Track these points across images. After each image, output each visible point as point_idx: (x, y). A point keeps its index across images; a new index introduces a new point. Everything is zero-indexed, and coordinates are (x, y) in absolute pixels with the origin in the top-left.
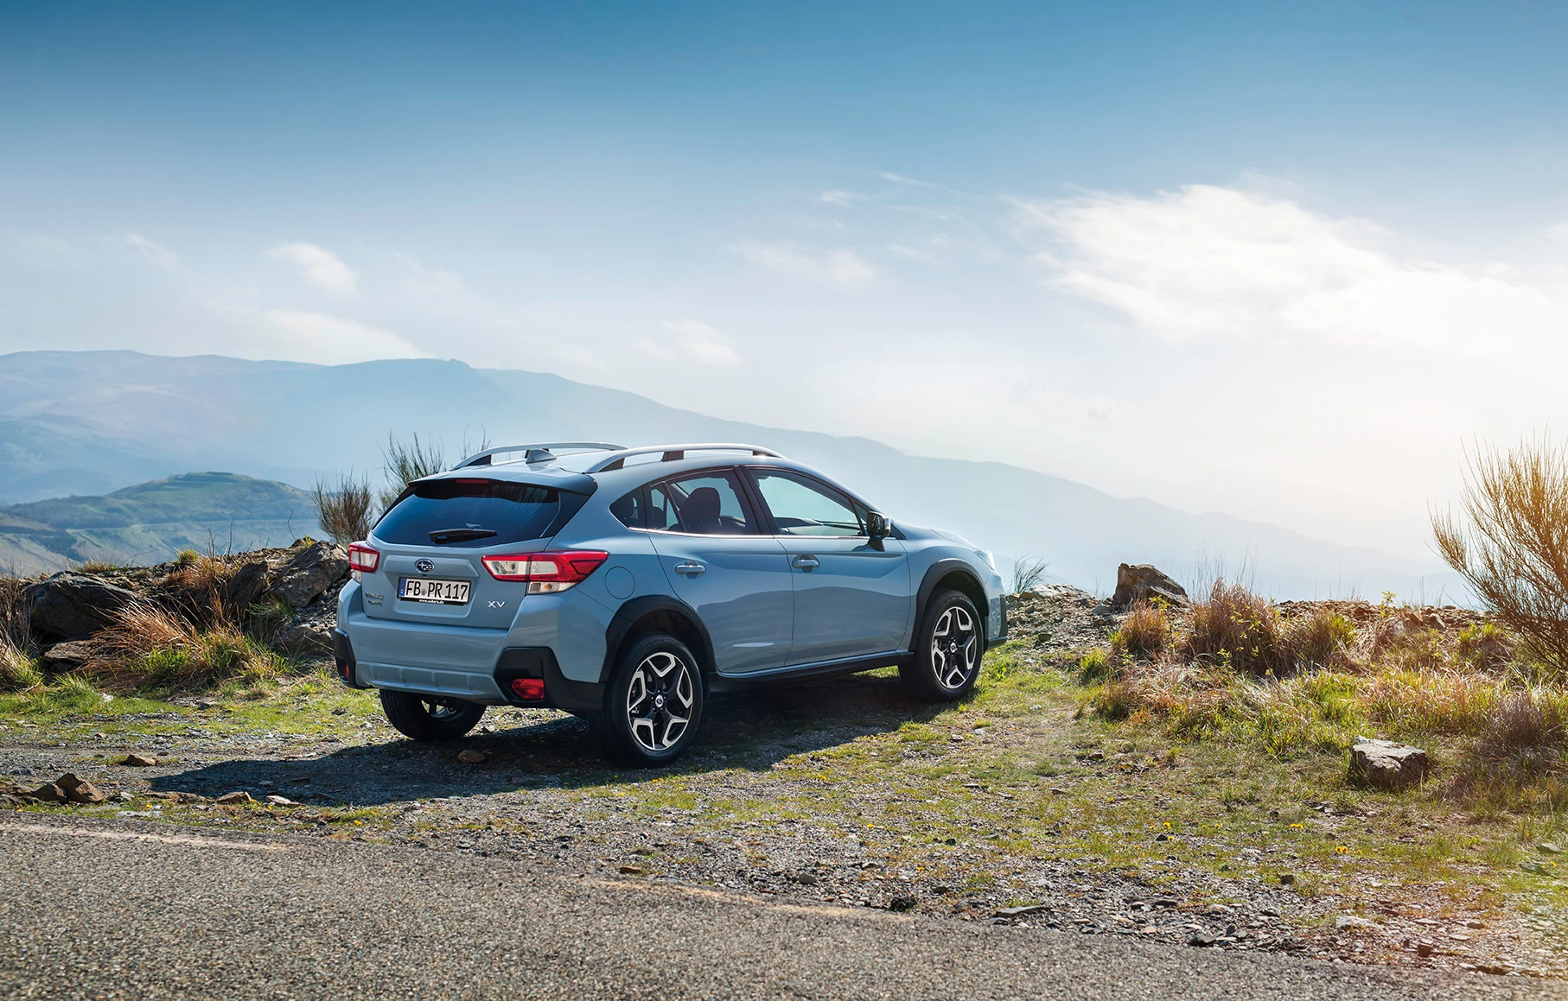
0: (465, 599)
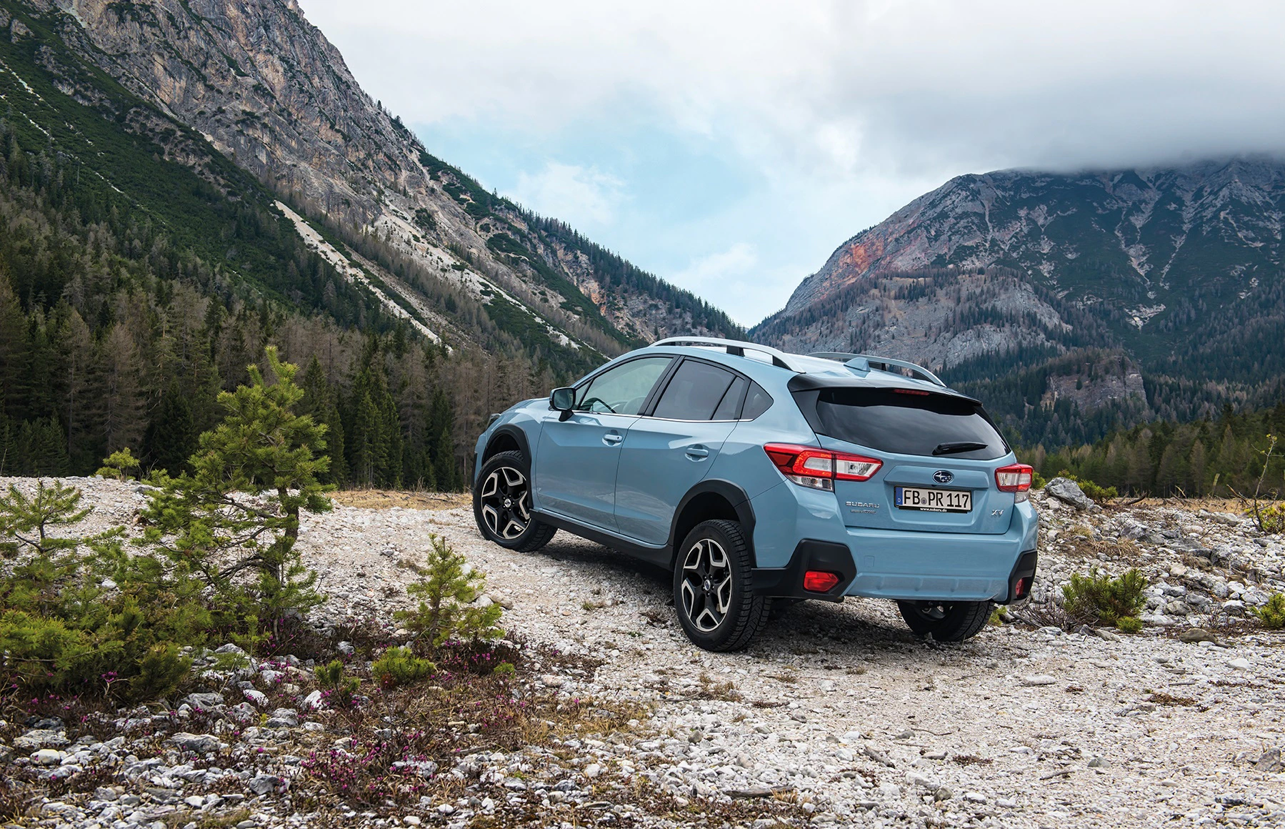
0: (968, 507)
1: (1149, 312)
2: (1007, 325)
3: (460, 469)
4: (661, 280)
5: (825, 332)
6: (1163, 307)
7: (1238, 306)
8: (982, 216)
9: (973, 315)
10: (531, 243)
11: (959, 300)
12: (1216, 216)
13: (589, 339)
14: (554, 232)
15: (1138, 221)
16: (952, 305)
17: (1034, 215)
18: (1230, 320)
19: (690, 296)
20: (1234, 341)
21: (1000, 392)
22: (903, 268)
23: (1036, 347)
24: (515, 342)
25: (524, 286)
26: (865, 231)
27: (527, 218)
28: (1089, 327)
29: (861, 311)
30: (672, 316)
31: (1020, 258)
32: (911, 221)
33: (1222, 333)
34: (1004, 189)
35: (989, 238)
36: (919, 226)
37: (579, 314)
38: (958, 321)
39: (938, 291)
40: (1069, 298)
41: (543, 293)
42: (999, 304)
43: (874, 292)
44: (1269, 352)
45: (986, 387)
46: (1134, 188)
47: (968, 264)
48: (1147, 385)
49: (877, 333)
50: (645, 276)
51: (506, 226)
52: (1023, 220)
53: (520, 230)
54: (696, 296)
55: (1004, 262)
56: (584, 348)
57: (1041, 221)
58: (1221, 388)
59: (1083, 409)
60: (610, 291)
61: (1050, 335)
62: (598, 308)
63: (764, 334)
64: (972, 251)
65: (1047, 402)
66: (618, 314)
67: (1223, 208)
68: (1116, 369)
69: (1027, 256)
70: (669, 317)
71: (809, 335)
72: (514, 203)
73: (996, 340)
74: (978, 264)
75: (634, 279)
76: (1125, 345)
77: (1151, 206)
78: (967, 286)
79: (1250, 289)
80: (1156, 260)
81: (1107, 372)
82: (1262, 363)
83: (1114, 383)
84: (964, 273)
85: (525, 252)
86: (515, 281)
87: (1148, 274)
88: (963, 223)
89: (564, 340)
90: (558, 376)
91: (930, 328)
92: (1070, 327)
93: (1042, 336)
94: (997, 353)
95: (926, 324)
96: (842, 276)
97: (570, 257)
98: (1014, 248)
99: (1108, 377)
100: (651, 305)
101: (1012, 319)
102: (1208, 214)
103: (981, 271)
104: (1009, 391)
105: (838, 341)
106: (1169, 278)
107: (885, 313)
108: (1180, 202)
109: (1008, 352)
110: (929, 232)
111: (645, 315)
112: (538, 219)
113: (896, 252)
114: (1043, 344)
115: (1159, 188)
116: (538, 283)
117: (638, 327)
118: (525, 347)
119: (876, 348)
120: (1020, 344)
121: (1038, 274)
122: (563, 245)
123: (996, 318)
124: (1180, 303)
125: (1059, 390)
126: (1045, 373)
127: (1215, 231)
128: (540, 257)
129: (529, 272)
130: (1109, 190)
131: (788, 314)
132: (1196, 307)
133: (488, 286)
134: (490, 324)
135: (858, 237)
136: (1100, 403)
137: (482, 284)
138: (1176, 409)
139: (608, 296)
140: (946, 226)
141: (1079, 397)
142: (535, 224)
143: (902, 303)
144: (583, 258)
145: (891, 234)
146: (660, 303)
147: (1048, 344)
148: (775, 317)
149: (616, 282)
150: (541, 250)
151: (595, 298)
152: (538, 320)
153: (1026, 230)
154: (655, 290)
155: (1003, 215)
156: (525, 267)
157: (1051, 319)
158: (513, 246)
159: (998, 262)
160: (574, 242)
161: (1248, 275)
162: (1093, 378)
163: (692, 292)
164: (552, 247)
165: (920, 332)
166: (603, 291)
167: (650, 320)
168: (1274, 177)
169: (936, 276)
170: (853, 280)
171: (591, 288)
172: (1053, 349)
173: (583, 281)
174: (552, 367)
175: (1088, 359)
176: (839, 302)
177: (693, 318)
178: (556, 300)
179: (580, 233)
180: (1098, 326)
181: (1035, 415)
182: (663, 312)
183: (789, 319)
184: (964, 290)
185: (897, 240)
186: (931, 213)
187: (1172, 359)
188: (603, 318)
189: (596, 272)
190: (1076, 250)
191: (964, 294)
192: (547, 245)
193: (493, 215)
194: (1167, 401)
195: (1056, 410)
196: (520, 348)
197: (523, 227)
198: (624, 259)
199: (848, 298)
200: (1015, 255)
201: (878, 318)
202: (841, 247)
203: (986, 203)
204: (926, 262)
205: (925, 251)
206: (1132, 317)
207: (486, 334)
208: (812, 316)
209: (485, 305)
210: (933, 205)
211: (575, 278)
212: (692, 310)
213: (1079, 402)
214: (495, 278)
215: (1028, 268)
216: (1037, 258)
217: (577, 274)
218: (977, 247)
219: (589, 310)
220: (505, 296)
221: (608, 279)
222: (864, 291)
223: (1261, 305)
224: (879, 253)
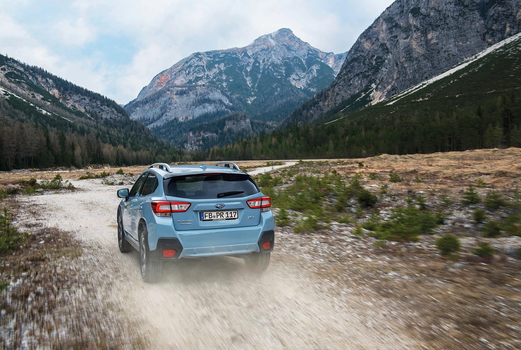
0: (236, 217)
1: (252, 99)
2: (213, 104)
3: (7, 162)
4: (86, 89)
5: (152, 106)
6: (256, 97)
7: (275, 97)
8: (203, 66)
9: (202, 100)
10: (26, 75)
11: (197, 95)
12: (268, 68)
13: (55, 111)
14: (36, 71)
15: (249, 69)
16: (195, 97)
17: (220, 66)
18: (273, 101)
19: (99, 95)
20: (274, 108)
21: (211, 126)
22: (178, 84)
23: (222, 111)
24: (22, 113)
25: (24, 92)
26: (164, 71)
27: (23, 66)
28: (237, 104)
29: (164, 99)
30: (91, 102)
31: (216, 81)
32: (180, 68)
33: (271, 106)
34: (210, 58)
35: (206, 74)
36: (183, 70)
37: (49, 101)
38: (197, 102)
39: (190, 92)
40: (231, 94)
41: (33, 94)
42: (210, 97)
43: (168, 92)
44: (282, 112)
45: (206, 125)
46: (247, 58)
47: (200, 83)
48: (252, 123)
49: (170, 106)
50: (79, 88)
51: (13, 69)
52: (217, 69)
53: (20, 70)
54: (102, 95)
55: (211, 82)
56: (53, 115)
57: (222, 69)
58: (270, 123)
59: (235, 131)
60: (63, 93)
61: (226, 107)
62: (59, 99)
63: (130, 107)
64: (201, 78)
65: (225, 129)
66: (68, 102)
67: (270, 65)
68: (243, 118)
69: (218, 80)
70: (90, 102)
71: (146, 107)
72: (16, 59)
73: (210, 108)
74: (203, 83)
75: (74, 89)
76: (246, 110)
77: (252, 64)
78: (199, 90)
79: (278, 91)
80: (254, 81)
81: (241, 119)
82: (281, 115)
83: (243, 123)
84: (198, 86)
85: (23, 79)
86: (19, 90)
87: (252, 87)
88: (197, 69)
89: (44, 112)
90: (42, 125)
91: (188, 105)
92: (231, 104)
93: (224, 107)
94: (210, 113)
95: (187, 103)
96: (157, 87)
97: (44, 80)
98: (214, 77)
99: (241, 121)
100: (82, 98)
101: (214, 102)
102: (267, 67)
103: (204, 85)
104: (214, 126)
105: (157, 109)
106: (257, 88)
107: (172, 100)
108: (259, 63)
109: (213, 112)
110: (186, 72)
111: (80, 102)
112: (28, 66)
113: (175, 79)
114: (224, 110)
115: (253, 58)
116: (30, 90)
117: (77, 106)
118: (27, 115)
119: (170, 112)
120: (217, 110)
121: (222, 86)
122: (41, 76)
123: (209, 101)
124: (260, 96)
125: (229, 125)
126: (225, 120)
127: (268, 72)
128: (30, 80)
129: (26, 87)
130: (240, 59)
131: (138, 100)
132: (264, 97)
133: (7, 92)
134: (9, 107)
135: (162, 73)
136: (239, 129)
137: (4, 91)
138: (259, 130)
139: (63, 95)
140: (192, 70)
141: (234, 127)
142: (27, 68)
143: (178, 96)
144: (50, 81)
145: (173, 72)
146: (86, 98)
147: (226, 110)
148: (134, 101)
149: (66, 89)
150: (30, 78)
151: (57, 96)
152: (32, 105)
153: (218, 72)
154: (83, 93)
155: (210, 66)
156: (23, 84)
157: (227, 102)
158: (17, 76)
159: (209, 82)
160: (45, 75)
161: (277, 87)
162: (237, 121)
163: (100, 93)
164: (35, 77)
165: (185, 106)
166: (60, 93)
167: (82, 104)
168: (283, 55)
169: (189, 87)
170: (161, 88)
171: (55, 92)
172: (227, 111)
173: (51, 89)
174: (39, 122)
175: (236, 115)
176: (156, 96)
177: (100, 103)
178: (39, 97)
179: (48, 71)
180: (239, 104)
181: (222, 133)
182: (87, 101)
183: (138, 102)
184: (198, 92)
185: (175, 74)
186: (186, 65)
187: (258, 114)
188: (61, 103)
189: (57, 86)
190: (232, 79)
191: (198, 93)
192: (33, 76)
193: (6, 64)
194: (257, 128)
195: (228, 132)
196: (24, 115)
197: (22, 69)
198: (69, 81)
199: (159, 94)
200: (214, 80)
201: (170, 101)
202: (156, 76)
203: (204, 62)
204: (186, 82)
205: (185, 78)
206: (248, 101)
207: (8, 111)
208: (147, 101)
209: (6, 99)
210: (187, 62)
211: (47, 88)
212: (100, 100)
213: (234, 129)
214: (10, 89)
215: (219, 84)
216: (221, 81)
217: (48, 87)
218: (202, 77)
219: (54, 100)
220: (15, 96)
221: (62, 89)
222: (165, 92)
223: (280, 97)
224: (169, 79)
